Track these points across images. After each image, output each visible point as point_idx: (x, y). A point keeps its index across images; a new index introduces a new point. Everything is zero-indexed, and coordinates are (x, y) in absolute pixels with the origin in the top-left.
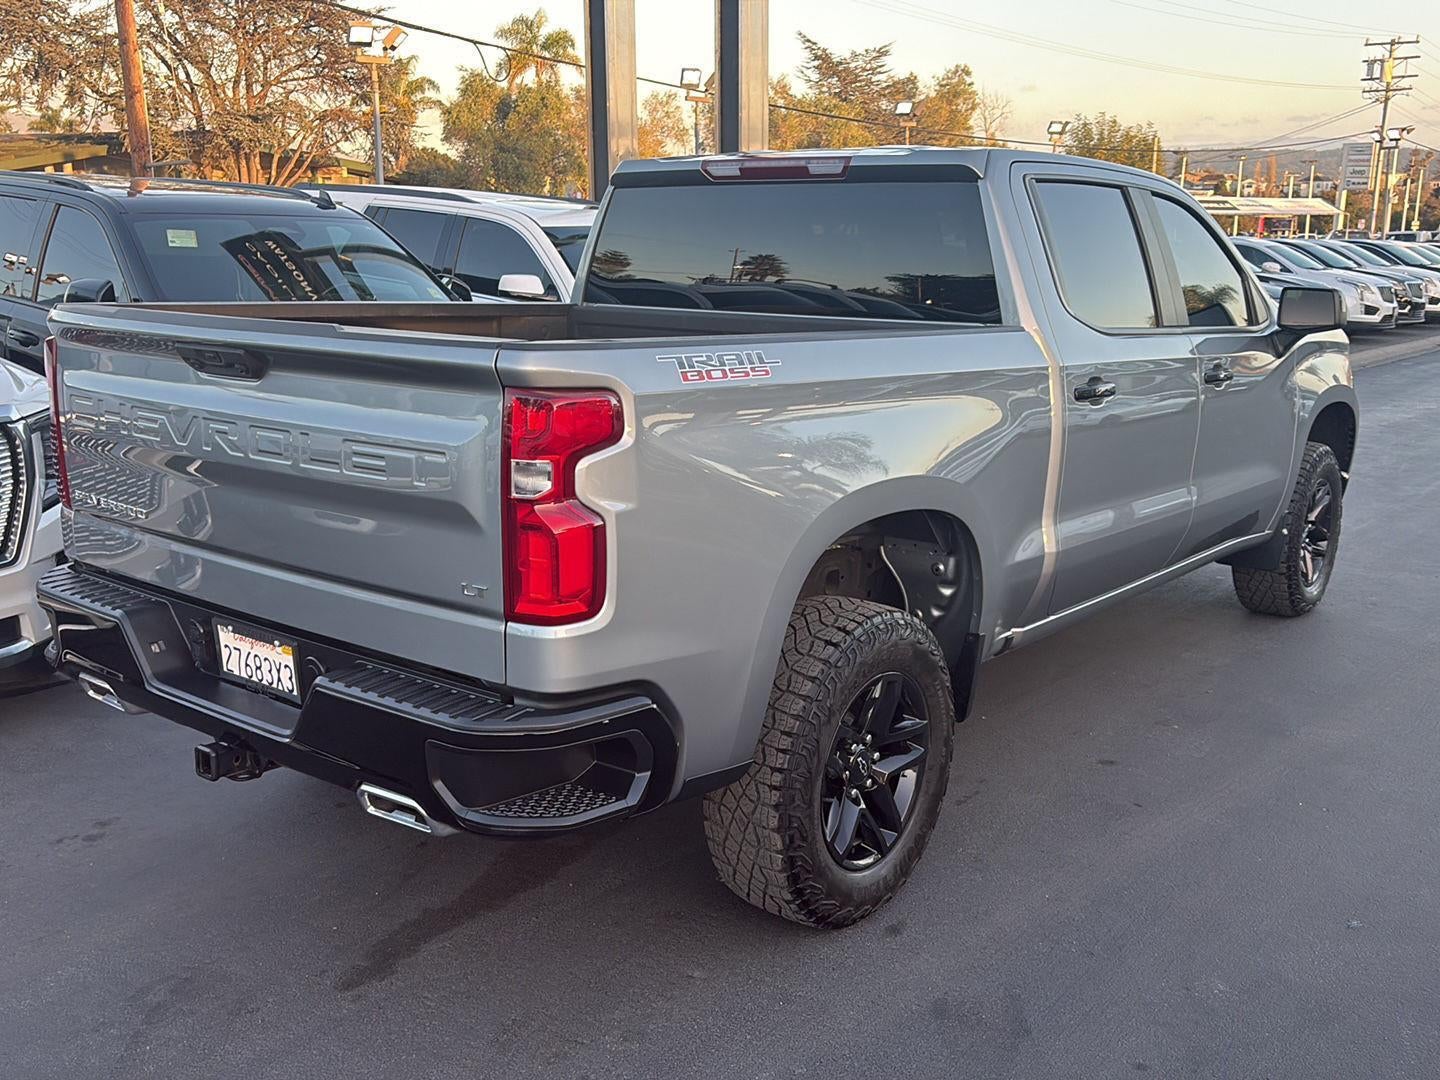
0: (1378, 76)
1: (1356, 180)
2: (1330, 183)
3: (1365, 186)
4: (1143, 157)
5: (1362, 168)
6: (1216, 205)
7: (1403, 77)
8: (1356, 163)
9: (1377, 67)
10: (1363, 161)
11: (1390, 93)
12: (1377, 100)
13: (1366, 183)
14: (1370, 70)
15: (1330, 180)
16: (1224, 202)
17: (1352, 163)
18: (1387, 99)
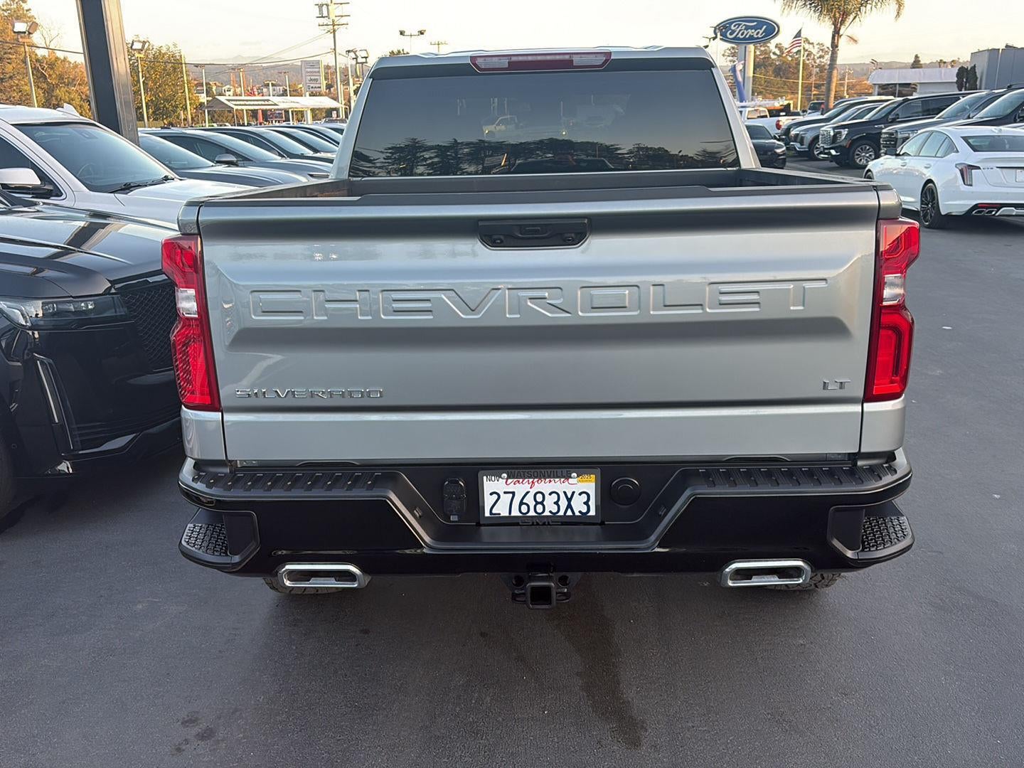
0: (327, 15)
1: (314, 86)
2: (281, 88)
3: (319, 89)
4: (175, 69)
5: (316, 77)
6: (263, 103)
7: (342, 16)
8: (311, 74)
9: (324, 8)
10: (315, 72)
11: (336, 27)
12: (329, 31)
13: (320, 87)
14: (321, 10)
15: (280, 86)
16: (268, 100)
17: (309, 74)
18: (334, 31)
